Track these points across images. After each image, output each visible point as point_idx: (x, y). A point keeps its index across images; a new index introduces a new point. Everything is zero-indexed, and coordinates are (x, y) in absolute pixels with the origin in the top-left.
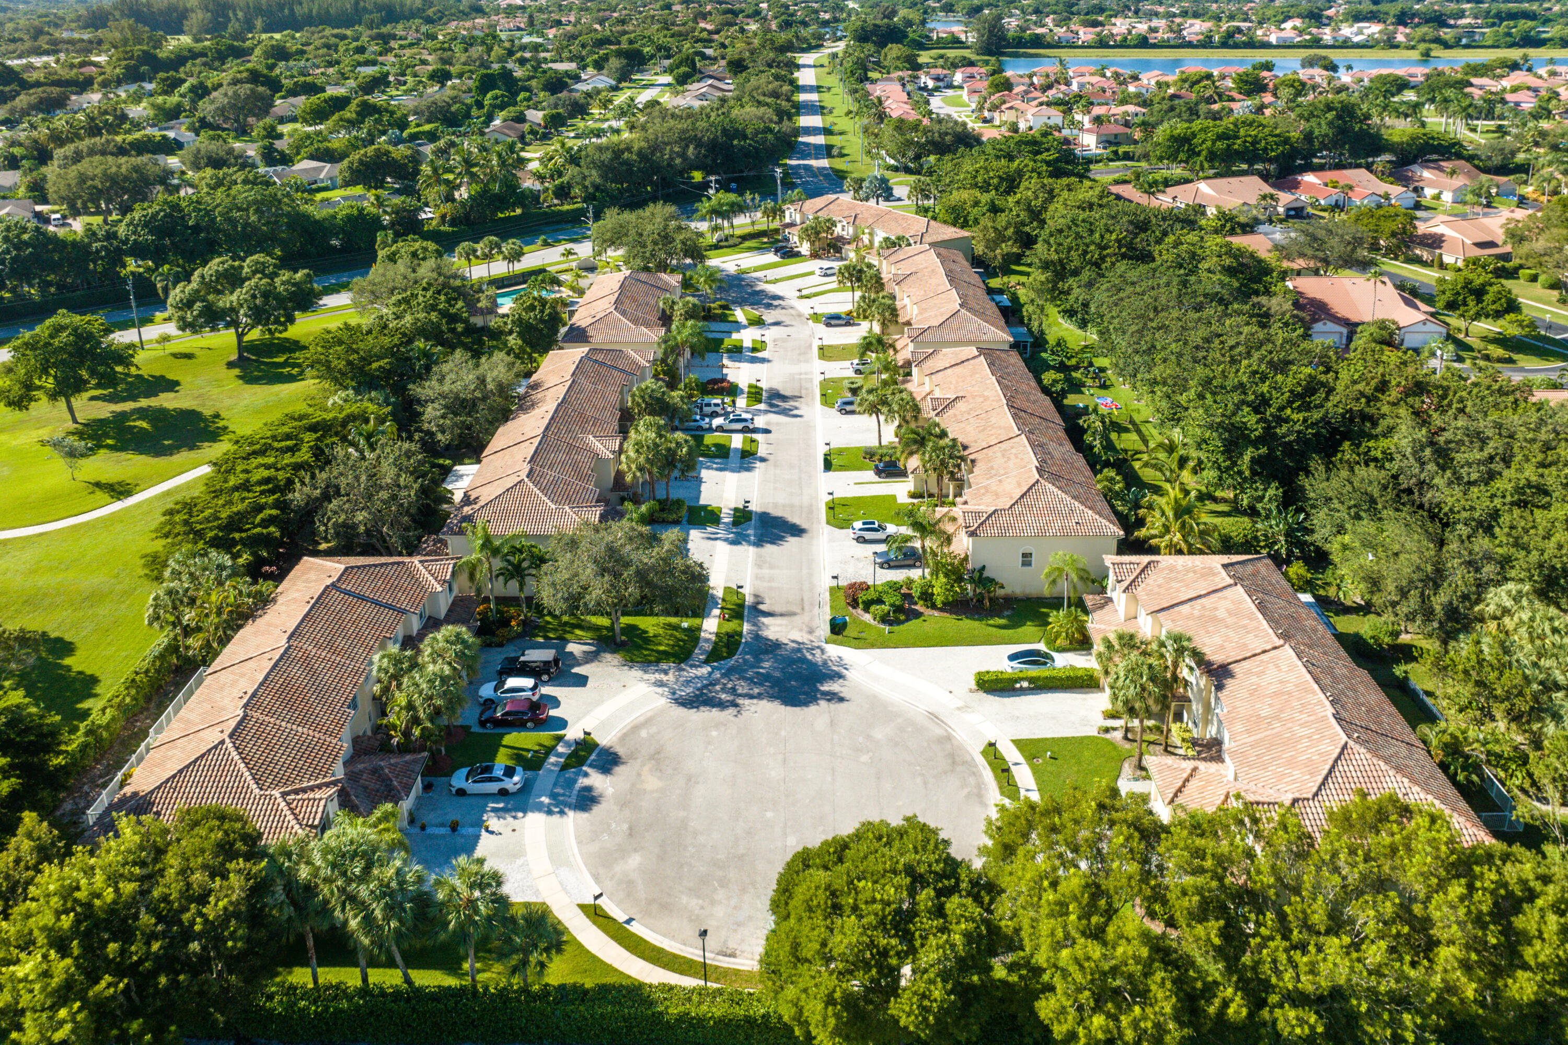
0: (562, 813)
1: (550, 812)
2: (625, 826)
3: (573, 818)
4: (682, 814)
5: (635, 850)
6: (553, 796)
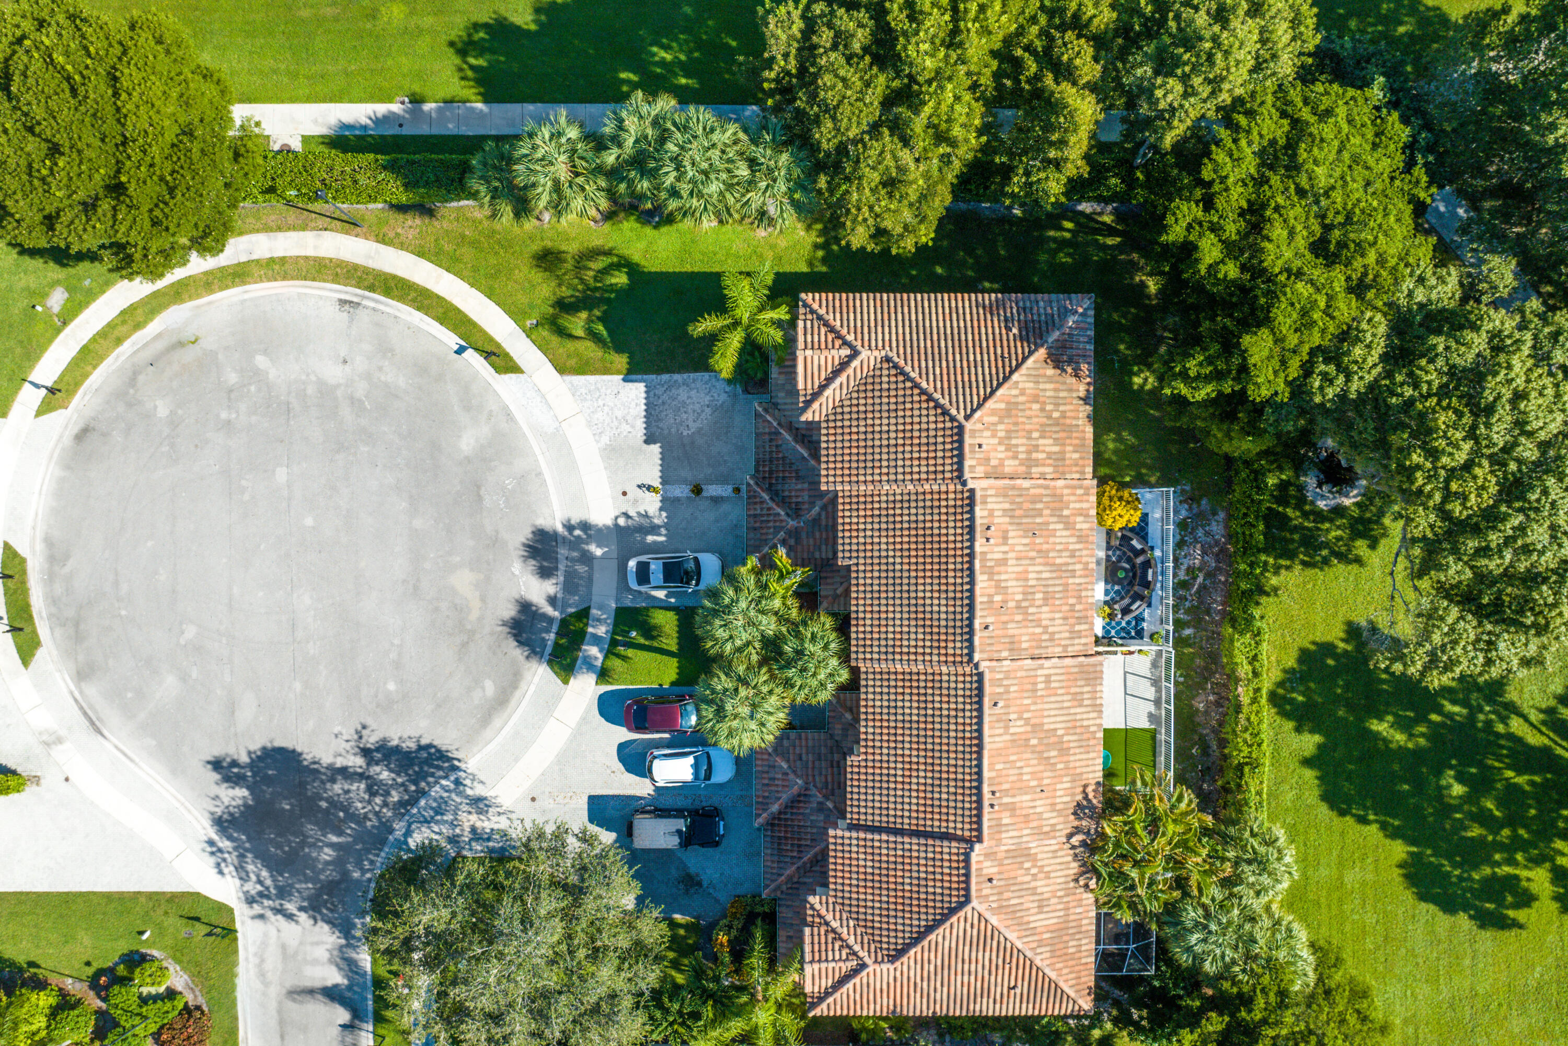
0: (570, 527)
1: (585, 526)
2: (487, 502)
3: (554, 520)
4: (418, 523)
5: (468, 459)
6: (587, 558)
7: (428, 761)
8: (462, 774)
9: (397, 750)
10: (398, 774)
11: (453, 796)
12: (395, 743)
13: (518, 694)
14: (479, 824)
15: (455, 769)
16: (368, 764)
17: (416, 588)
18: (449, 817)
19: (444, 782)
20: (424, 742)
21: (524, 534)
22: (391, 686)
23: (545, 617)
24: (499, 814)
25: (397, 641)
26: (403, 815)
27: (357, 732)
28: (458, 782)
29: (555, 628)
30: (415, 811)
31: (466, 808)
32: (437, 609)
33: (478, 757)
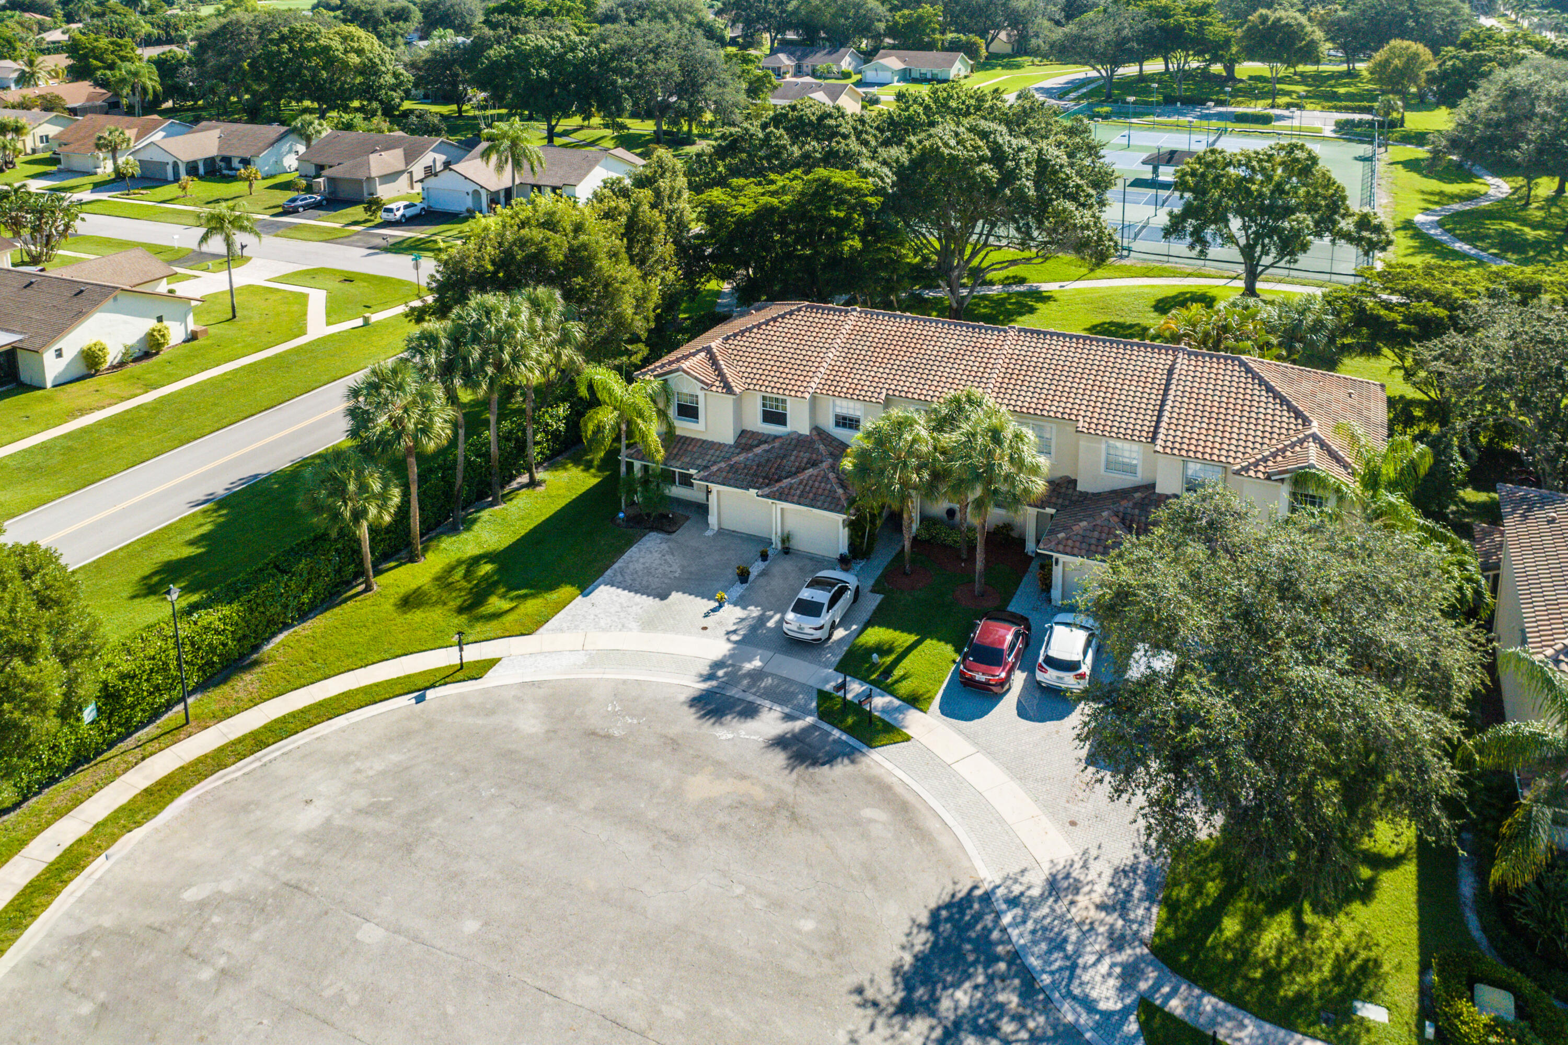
0: (710, 677)
3: (689, 687)
6: (757, 675)
7: (962, 929)
8: (1000, 892)
9: (922, 960)
10: (969, 977)
11: (1035, 915)
12: (908, 959)
13: (899, 789)
14: (1097, 898)
15: (987, 898)
16: (933, 1014)
17: (675, 838)
18: (1073, 934)
19: (1006, 919)
20: (924, 919)
21: (690, 717)
22: (808, 925)
23: (806, 731)
24: (1085, 866)
25: (739, 890)
26: (1048, 999)
27: (863, 1005)
28: (1013, 902)
29: (826, 727)
30: (1046, 979)
31: (1061, 907)
32: (722, 827)
33: (978, 864)
